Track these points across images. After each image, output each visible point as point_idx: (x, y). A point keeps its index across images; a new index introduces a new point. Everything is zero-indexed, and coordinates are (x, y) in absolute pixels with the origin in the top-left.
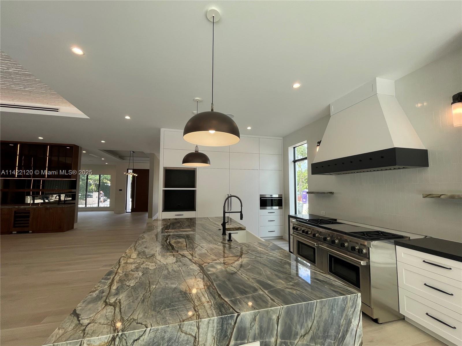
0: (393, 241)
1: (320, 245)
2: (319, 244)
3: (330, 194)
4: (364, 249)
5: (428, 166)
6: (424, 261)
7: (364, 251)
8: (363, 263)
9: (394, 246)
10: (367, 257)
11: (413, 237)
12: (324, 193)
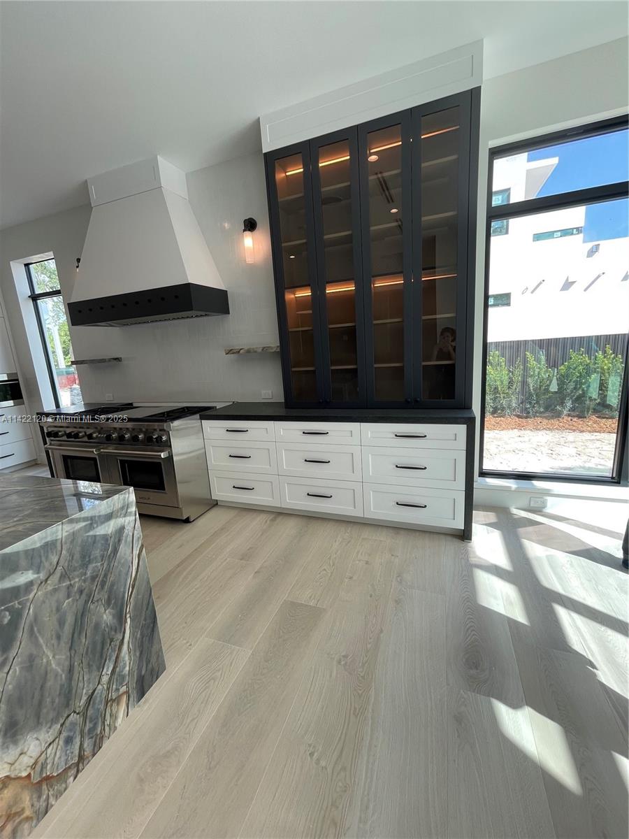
0: (197, 416)
1: (102, 450)
2: (99, 450)
3: (115, 362)
4: (163, 436)
5: (229, 313)
6: (227, 430)
7: (164, 438)
8: (163, 455)
9: (200, 421)
10: (168, 445)
11: (219, 406)
12: (103, 361)
